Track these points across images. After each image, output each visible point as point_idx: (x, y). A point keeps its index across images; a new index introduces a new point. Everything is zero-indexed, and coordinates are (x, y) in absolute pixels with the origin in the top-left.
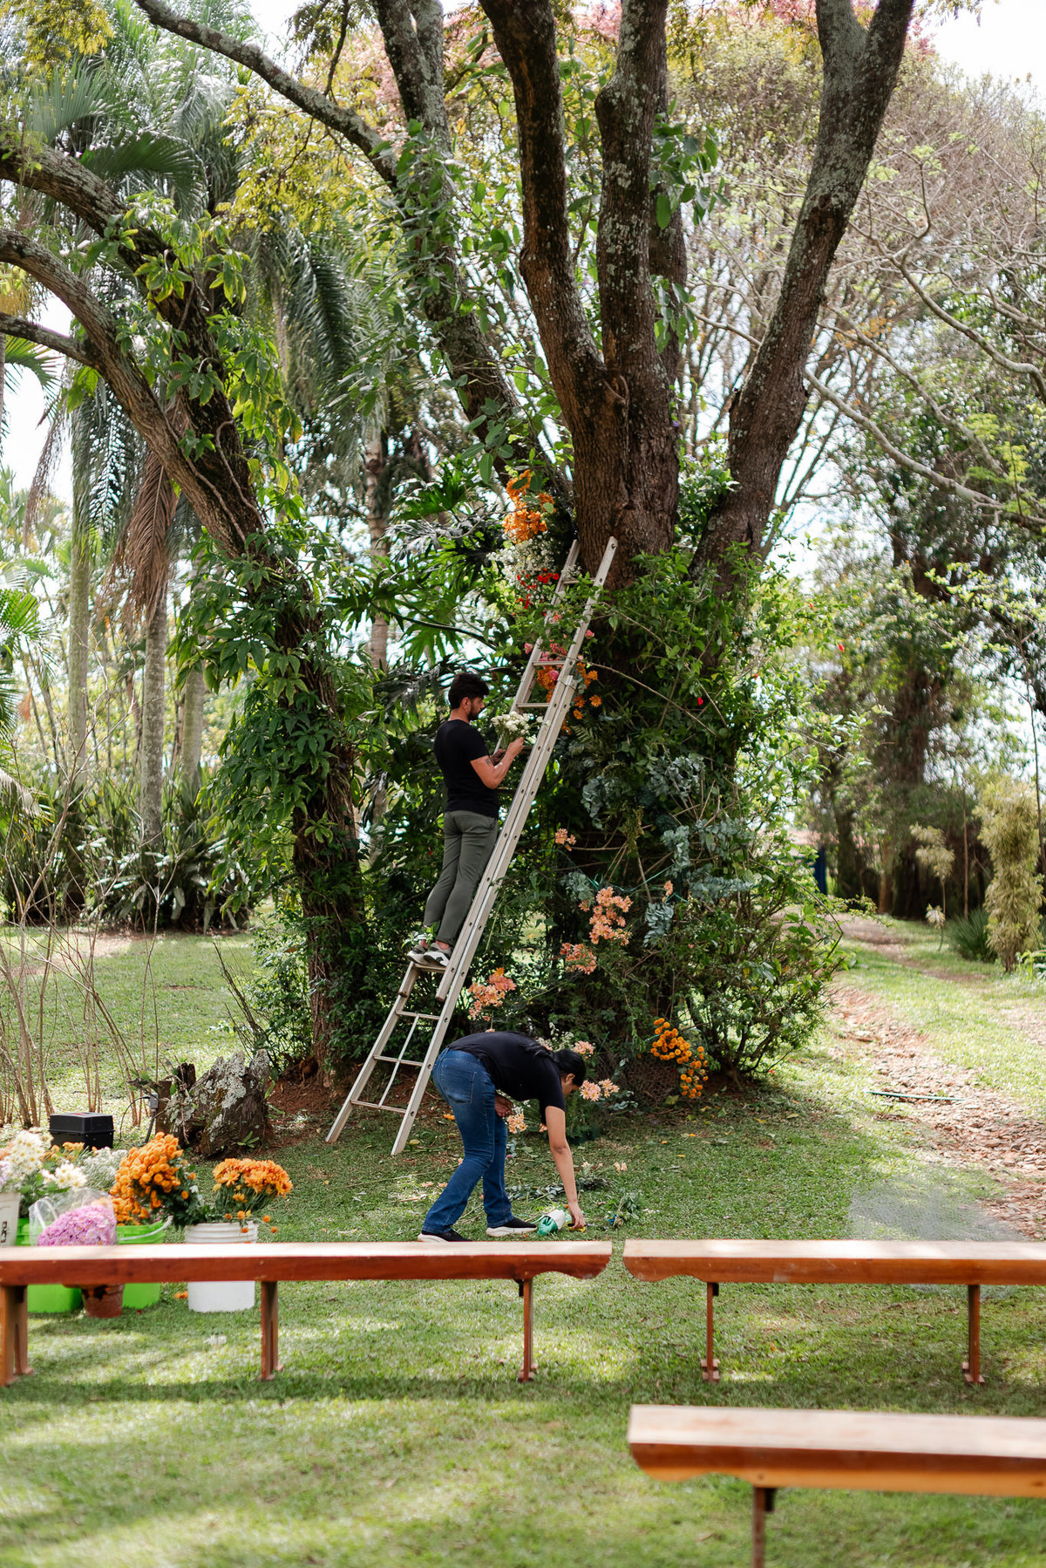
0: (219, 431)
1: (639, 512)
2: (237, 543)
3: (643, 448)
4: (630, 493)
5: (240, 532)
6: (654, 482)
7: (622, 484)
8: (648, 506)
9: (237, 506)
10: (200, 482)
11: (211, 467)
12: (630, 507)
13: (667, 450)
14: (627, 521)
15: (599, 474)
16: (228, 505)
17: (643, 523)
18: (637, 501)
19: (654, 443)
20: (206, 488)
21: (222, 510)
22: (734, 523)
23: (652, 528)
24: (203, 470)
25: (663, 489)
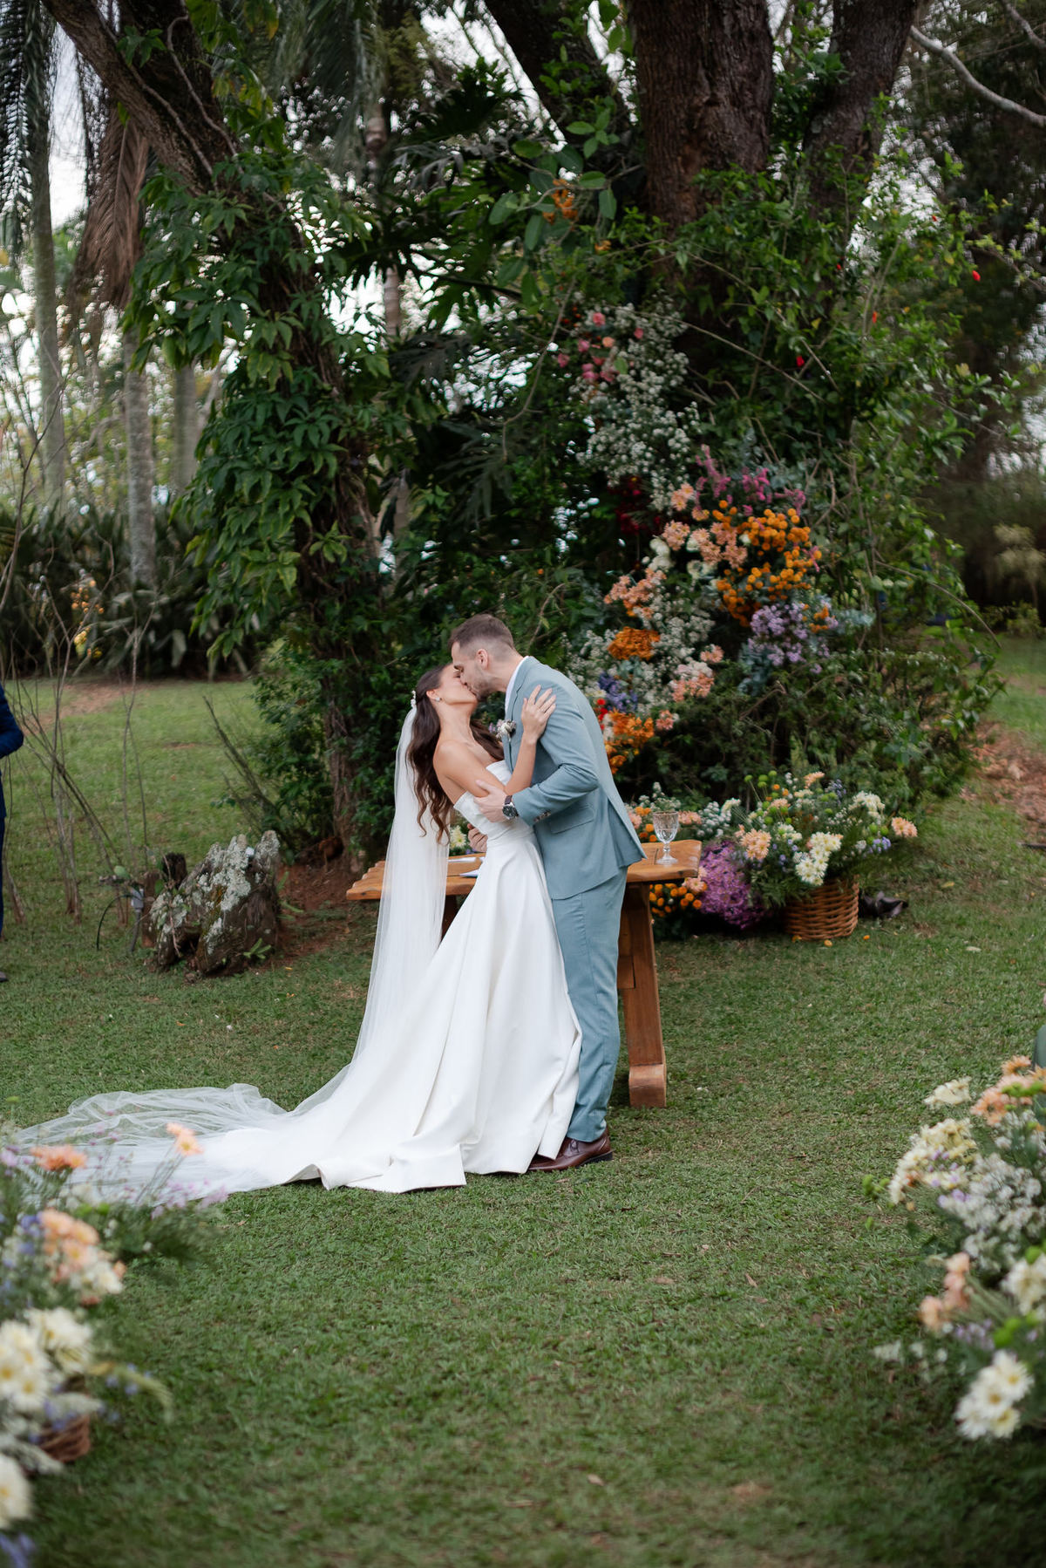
0: (170, 29)
1: (725, 110)
2: (202, 177)
3: (727, 22)
4: (712, 84)
5: (206, 163)
6: (742, 68)
7: (702, 72)
8: (736, 101)
9: (199, 128)
10: (150, 98)
11: (161, 77)
12: (713, 102)
13: (758, 24)
14: (709, 121)
15: (671, 61)
16: (188, 128)
17: (730, 123)
18: (722, 95)
19: (740, 14)
20: (158, 107)
21: (181, 136)
22: (846, 122)
23: (742, 131)
24: (152, 82)
25: (754, 77)
